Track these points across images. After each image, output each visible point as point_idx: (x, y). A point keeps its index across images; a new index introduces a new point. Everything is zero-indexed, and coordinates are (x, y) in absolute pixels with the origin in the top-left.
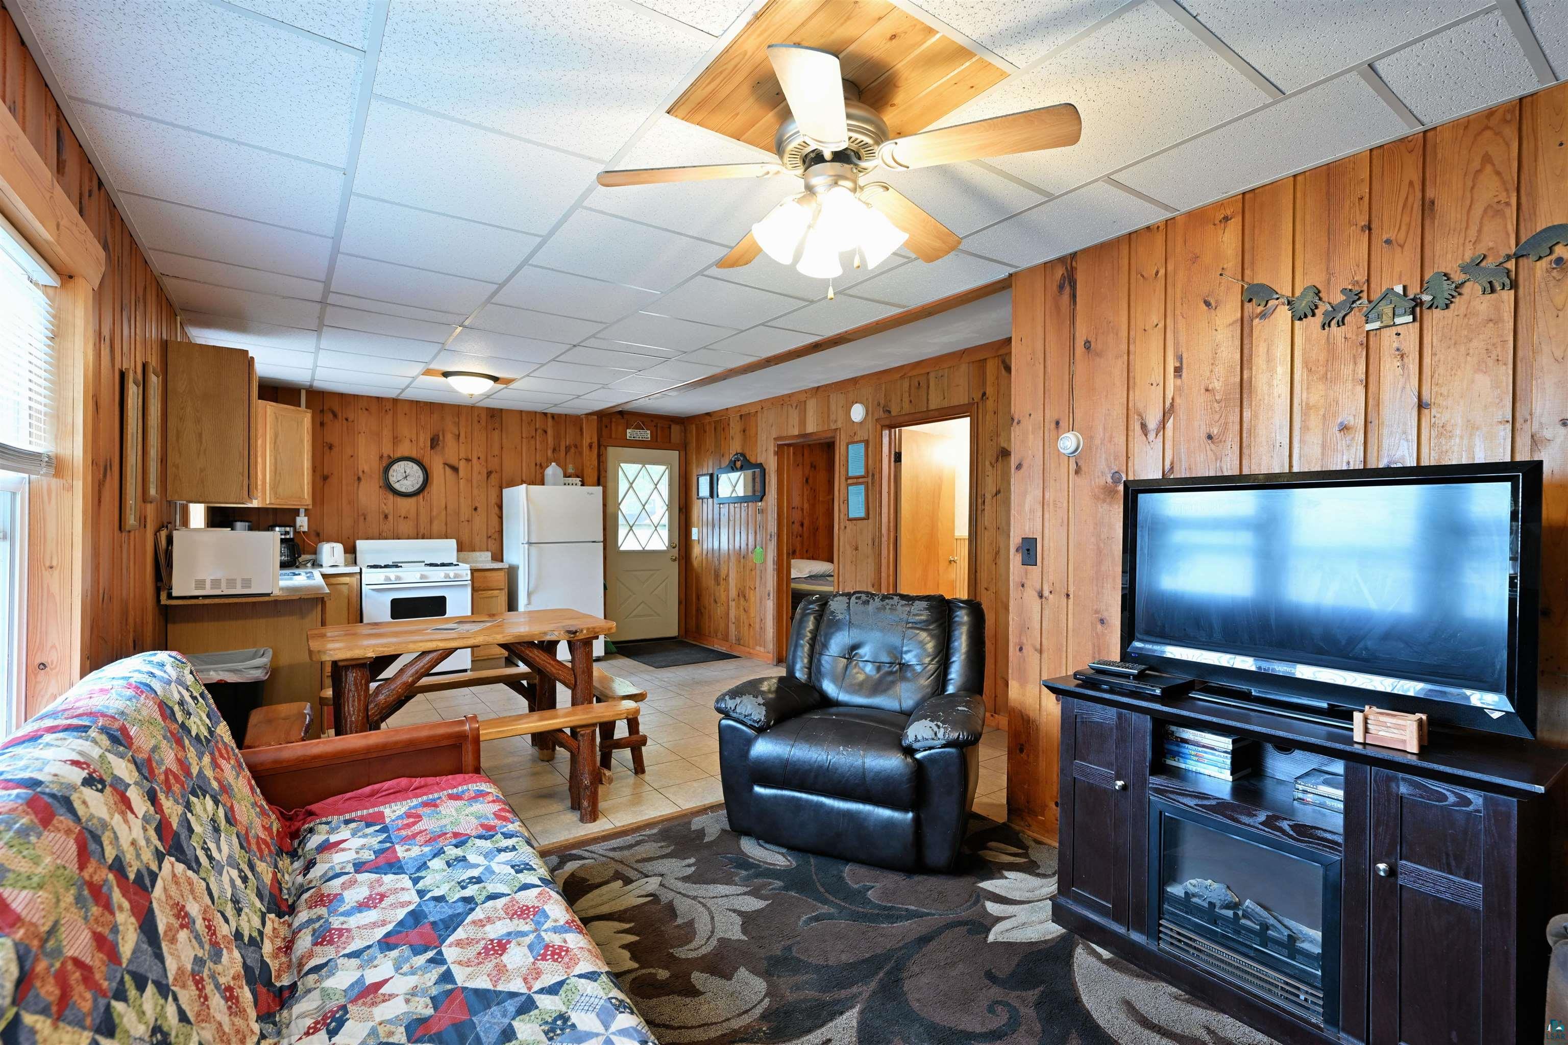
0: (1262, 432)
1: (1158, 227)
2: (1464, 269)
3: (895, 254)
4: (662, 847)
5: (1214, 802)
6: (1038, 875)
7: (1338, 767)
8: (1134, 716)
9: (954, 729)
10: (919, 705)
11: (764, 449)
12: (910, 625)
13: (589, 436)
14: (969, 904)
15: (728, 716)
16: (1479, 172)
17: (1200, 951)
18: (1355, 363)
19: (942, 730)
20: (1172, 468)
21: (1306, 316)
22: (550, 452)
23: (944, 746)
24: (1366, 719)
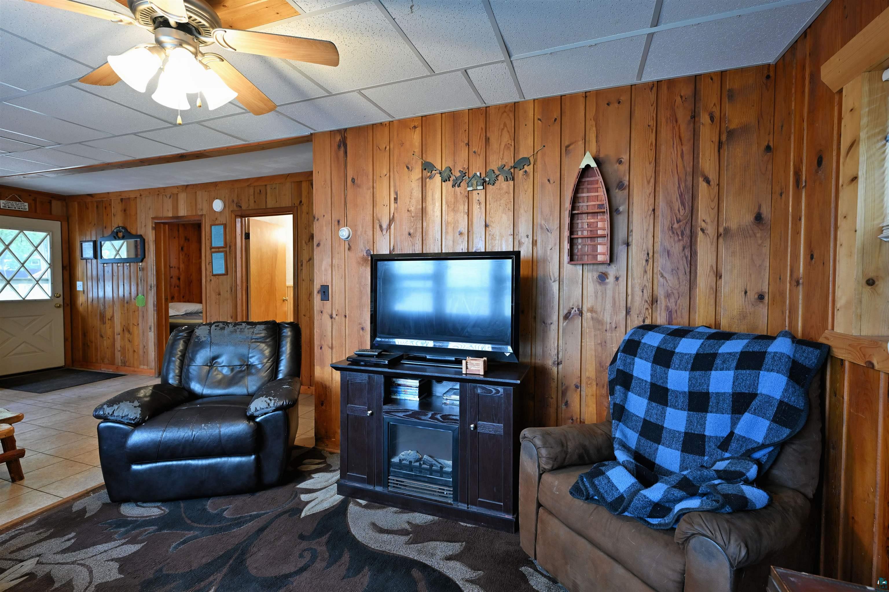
0: (430, 233)
1: (386, 124)
2: (499, 169)
3: (230, 102)
4: (40, 533)
5: (411, 413)
6: (331, 471)
7: (458, 386)
8: (376, 376)
9: (280, 400)
10: (259, 389)
11: (143, 225)
12: (254, 340)
14: (290, 500)
15: (106, 419)
16: (503, 129)
17: (406, 486)
18: (464, 205)
19: (273, 401)
20: (394, 249)
21: (446, 181)
23: (274, 411)
24: (467, 363)
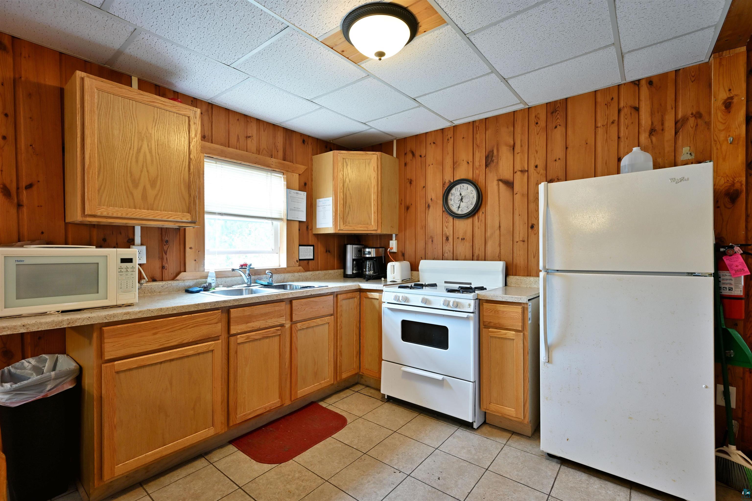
13: (728, 86)
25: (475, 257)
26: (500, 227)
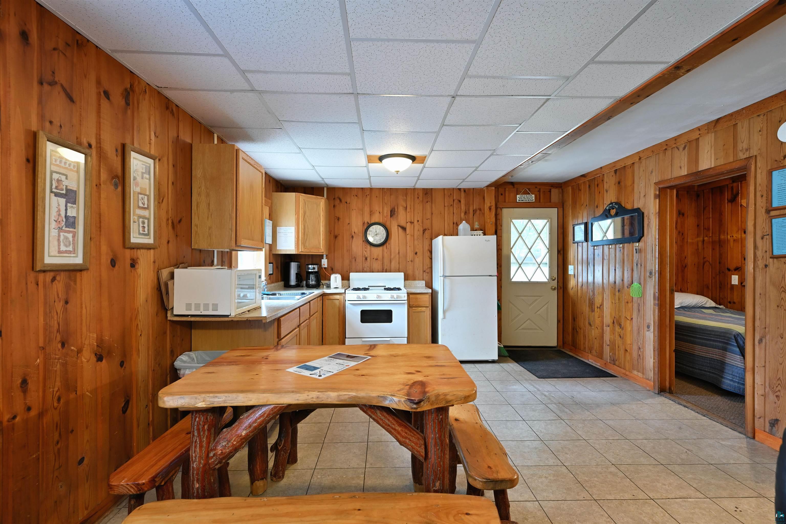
11: (642, 195)
13: (490, 201)
22: (463, 215)
25: (384, 270)
26: (399, 253)
